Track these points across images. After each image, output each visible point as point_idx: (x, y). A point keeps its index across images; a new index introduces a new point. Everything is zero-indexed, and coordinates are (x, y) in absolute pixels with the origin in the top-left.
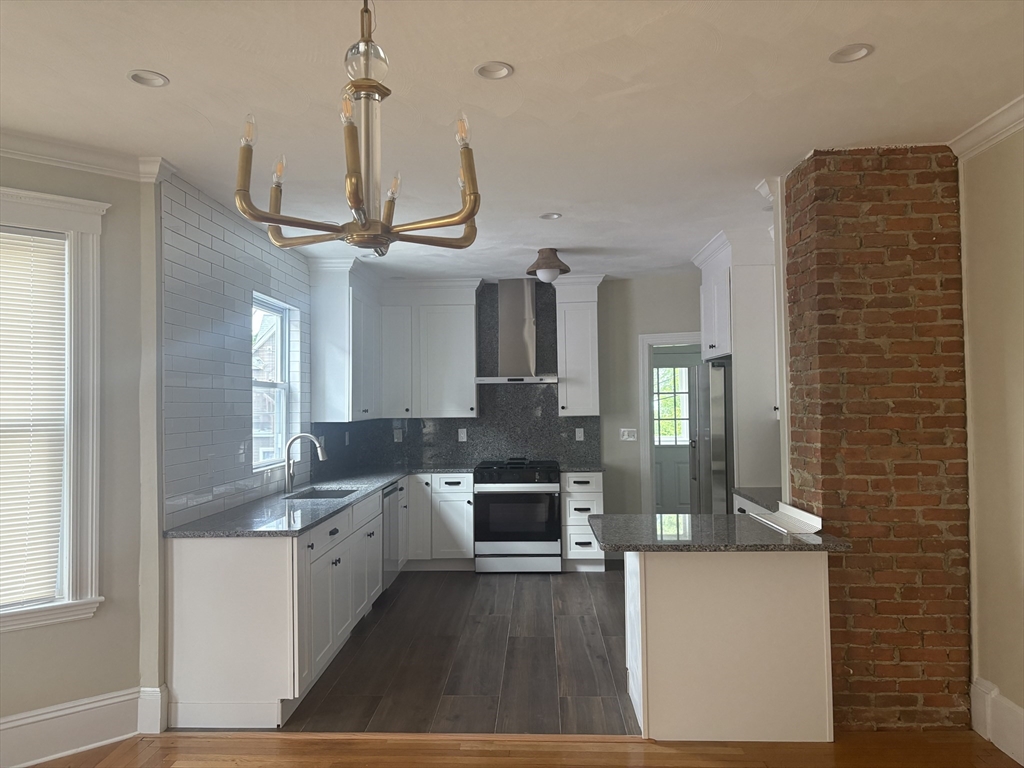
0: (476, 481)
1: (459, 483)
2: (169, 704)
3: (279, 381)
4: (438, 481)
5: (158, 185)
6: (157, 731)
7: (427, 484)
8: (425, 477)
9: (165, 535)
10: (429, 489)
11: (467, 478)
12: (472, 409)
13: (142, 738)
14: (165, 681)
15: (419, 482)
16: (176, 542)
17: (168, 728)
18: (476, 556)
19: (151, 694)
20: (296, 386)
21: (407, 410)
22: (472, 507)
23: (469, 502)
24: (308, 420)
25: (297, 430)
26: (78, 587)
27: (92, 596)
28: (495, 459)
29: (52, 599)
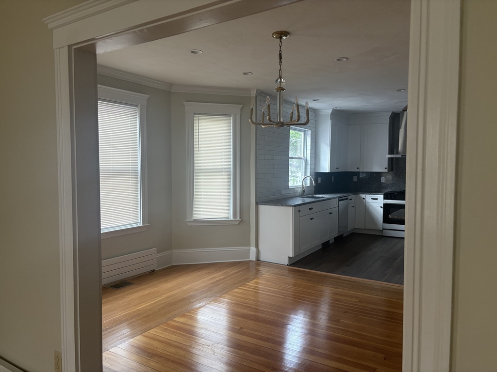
0: (384, 199)
1: (377, 199)
2: (258, 253)
3: (302, 157)
4: (368, 198)
5: (256, 97)
6: (255, 260)
7: (364, 198)
8: (363, 196)
9: (257, 204)
10: (364, 200)
11: (381, 197)
12: (386, 168)
13: (251, 261)
14: (257, 246)
15: (360, 198)
16: (260, 206)
17: (258, 260)
18: (383, 229)
19: (253, 249)
20: (309, 159)
21: (358, 168)
22: (382, 209)
23: (381, 207)
24: (313, 171)
25: (309, 174)
26: (235, 215)
27: (238, 218)
28: (397, 190)
29: (228, 218)
